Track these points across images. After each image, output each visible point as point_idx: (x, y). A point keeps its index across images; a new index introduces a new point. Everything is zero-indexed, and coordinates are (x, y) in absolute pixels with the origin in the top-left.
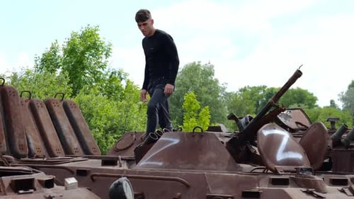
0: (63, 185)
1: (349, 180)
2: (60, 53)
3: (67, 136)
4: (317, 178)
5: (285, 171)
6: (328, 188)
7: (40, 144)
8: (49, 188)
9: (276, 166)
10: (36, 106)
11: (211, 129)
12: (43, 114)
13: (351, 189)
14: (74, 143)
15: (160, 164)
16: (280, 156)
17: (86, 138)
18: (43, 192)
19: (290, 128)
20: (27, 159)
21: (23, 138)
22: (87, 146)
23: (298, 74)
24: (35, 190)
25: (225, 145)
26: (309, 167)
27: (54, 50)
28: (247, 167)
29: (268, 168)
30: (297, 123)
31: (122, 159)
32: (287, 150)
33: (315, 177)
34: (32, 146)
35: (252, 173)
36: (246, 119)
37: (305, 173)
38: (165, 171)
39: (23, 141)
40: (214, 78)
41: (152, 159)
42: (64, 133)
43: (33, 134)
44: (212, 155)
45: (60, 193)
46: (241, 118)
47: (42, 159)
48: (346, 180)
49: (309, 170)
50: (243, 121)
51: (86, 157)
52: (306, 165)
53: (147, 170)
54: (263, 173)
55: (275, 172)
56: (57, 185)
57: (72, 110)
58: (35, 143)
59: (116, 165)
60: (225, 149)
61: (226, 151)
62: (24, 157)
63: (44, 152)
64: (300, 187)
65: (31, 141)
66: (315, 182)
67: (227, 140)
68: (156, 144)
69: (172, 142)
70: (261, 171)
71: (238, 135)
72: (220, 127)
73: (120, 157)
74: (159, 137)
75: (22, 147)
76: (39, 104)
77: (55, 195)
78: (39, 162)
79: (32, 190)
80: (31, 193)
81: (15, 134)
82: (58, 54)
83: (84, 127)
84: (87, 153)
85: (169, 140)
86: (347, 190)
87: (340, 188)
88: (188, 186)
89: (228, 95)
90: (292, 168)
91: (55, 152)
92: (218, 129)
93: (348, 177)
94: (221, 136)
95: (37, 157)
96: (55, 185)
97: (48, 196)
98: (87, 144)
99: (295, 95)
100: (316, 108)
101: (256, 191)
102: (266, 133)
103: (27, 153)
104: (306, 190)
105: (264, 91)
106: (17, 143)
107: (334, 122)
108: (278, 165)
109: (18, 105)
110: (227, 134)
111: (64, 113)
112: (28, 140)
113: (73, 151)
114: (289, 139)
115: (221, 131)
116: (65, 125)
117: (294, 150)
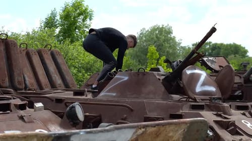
0: (33, 108)
1: (250, 106)
2: (58, 18)
3: (53, 75)
4: (226, 105)
5: (202, 100)
6: (233, 111)
7: (33, 81)
8: (22, 110)
9: (195, 96)
10: (31, 54)
11: (152, 70)
12: (36, 60)
13: (250, 113)
14: (58, 80)
15: (114, 94)
16: (198, 89)
17: (67, 77)
18: (17, 113)
19: (214, 70)
20: (23, 91)
21: (21, 76)
22: (67, 82)
23: (213, 30)
24: (11, 111)
25: (161, 81)
26: (220, 97)
27: (53, 15)
28: (176, 97)
29: (190, 97)
30: (220, 66)
31: (88, 91)
32: (204, 84)
33: (224, 104)
34: (27, 82)
35: (179, 101)
36: (177, 63)
37: (216, 101)
38: (116, 99)
39: (21, 79)
40: (172, 36)
41: (108, 91)
42: (51, 73)
43: (28, 74)
44: (151, 88)
45: (29, 113)
46: (174, 62)
47: (32, 91)
48: (248, 106)
49: (220, 99)
50: (175, 64)
51: (64, 90)
52: (219, 95)
53: (105, 99)
54: (186, 101)
55: (195, 100)
56: (29, 108)
57: (57, 57)
58: (30, 80)
59: (84, 95)
60: (161, 84)
61: (162, 85)
63: (36, 86)
64: (213, 111)
65: (27, 79)
66: (224, 107)
67: (163, 77)
68: (112, 80)
69: (123, 79)
70: (185, 99)
71: (171, 73)
72: (159, 69)
73: (86, 89)
74: (115, 75)
75: (20, 83)
76: (33, 53)
77: (25, 115)
78: (31, 93)
79: (9, 112)
81: (15, 73)
82: (56, 18)
83: (65, 69)
84: (67, 87)
85: (122, 77)
86: (247, 114)
87: (242, 112)
88: (132, 110)
90: (207, 97)
91: (44, 87)
92: (158, 70)
93: (249, 104)
94: (158, 75)
95: (29, 90)
96: (27, 108)
97: (20, 115)
98: (68, 81)
99: (232, 49)
100: (246, 58)
101: (180, 113)
102: (189, 72)
103: (24, 87)
104: (216, 113)
105: (210, 45)
106: (16, 80)
107: (245, 66)
108: (197, 95)
109: (18, 53)
110: (164, 73)
111: (52, 60)
112: (24, 78)
113: (57, 86)
114: (206, 77)
115: (159, 71)
116: (52, 68)
117: (210, 85)
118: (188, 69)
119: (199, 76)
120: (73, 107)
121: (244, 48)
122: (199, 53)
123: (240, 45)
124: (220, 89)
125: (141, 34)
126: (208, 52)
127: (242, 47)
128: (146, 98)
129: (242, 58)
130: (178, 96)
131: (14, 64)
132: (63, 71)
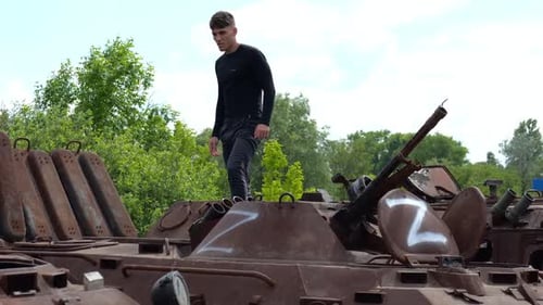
0: (82, 283)
1: (519, 276)
2: (74, 80)
4: (470, 273)
5: (421, 262)
6: (486, 287)
7: (44, 220)
8: (59, 287)
9: (407, 255)
10: (39, 161)
12: (49, 174)
13: (521, 289)
14: (96, 219)
15: (229, 250)
16: (413, 239)
17: (114, 211)
18: (50, 294)
20: (24, 243)
21: (18, 210)
22: (115, 223)
23: (440, 114)
24: (38, 290)
25: (328, 221)
26: (458, 256)
27: (64, 74)
28: (362, 256)
29: (394, 257)
30: (438, 188)
31: (171, 243)
32: (423, 229)
33: (467, 270)
34: (32, 223)
35: (369, 264)
36: (361, 182)
37: (451, 266)
38: (234, 261)
39: (18, 216)
40: (309, 118)
41: (217, 243)
42: (81, 202)
43: (33, 205)
44: (308, 237)
45: (76, 295)
46: (353, 181)
47: (47, 243)
48: (515, 276)
49: (459, 260)
50: (356, 184)
51: (115, 240)
52: (453, 253)
53: (208, 260)
54: (388, 264)
55: (406, 263)
56: (73, 283)
57: (92, 167)
58: (37, 218)
59: (161, 252)
60: (328, 226)
61: (330, 231)
62: (20, 239)
63: (50, 232)
64: (446, 286)
65: (31, 215)
66: (467, 278)
67: (331, 214)
68: (222, 220)
69: (248, 217)
70: (384, 261)
72: (319, 194)
73: (167, 239)
74: (227, 210)
75: (16, 224)
76: (42, 159)
77: (69, 298)
78: (44, 247)
79: (34, 291)
80: (33, 295)
81: (6, 204)
82: (70, 81)
83: (111, 194)
84: (117, 234)
85: (243, 214)
86: (515, 291)
87: (505, 288)
88: (271, 285)
90: (432, 257)
91: (67, 233)
92: (318, 197)
93: (518, 271)
94: (322, 208)
95: (40, 240)
96: (68, 282)
97: (57, 300)
98: (117, 220)
99: (434, 146)
101: (377, 292)
102: (392, 203)
103: (25, 234)
104: (452, 291)
105: (386, 139)
106: (9, 219)
107: (495, 187)
108: (410, 252)
109: (11, 160)
110: (332, 205)
111: (82, 173)
112: (25, 214)
113: (96, 231)
114: (426, 213)
115: (322, 200)
116: (83, 191)
117: (435, 230)
118: (390, 197)
119: (412, 211)
120: (169, 282)
121: (460, 144)
122: (409, 163)
124: (455, 239)
126: (383, 154)
127: (455, 143)
128: (297, 259)
129: (455, 165)
130: (366, 254)
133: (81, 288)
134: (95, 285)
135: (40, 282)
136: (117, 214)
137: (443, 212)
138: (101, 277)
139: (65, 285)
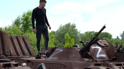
2: (21, 20)
3: (24, 49)
4: (111, 63)
5: (100, 61)
6: (115, 67)
7: (14, 51)
8: (16, 67)
12: (15, 41)
13: (123, 67)
14: (26, 51)
15: (56, 58)
16: (98, 56)
18: (14, 68)
20: (9, 57)
21: (8, 49)
22: (30, 52)
23: (104, 27)
25: (79, 52)
28: (86, 60)
29: (94, 60)
30: (104, 44)
31: (43, 57)
32: (100, 53)
34: (11, 52)
35: (88, 61)
38: (57, 61)
41: (53, 57)
42: (23, 48)
43: (12, 48)
44: (74, 55)
47: (15, 57)
49: (108, 61)
50: (85, 43)
51: (30, 56)
52: (107, 59)
53: (51, 60)
55: (96, 61)
57: (25, 39)
58: (12, 51)
59: (41, 59)
61: (79, 54)
62: (8, 56)
63: (15, 54)
64: (105, 67)
65: (11, 50)
66: (110, 65)
67: (79, 50)
68: (54, 51)
69: (60, 51)
70: (91, 61)
74: (56, 49)
75: (8, 52)
76: (14, 38)
80: (10, 68)
83: (29, 45)
84: (31, 55)
86: (121, 68)
87: (119, 67)
88: (66, 66)
89: (81, 34)
90: (102, 60)
91: (19, 54)
93: (122, 63)
94: (77, 49)
95: (13, 56)
99: (105, 35)
100: (112, 39)
101: (90, 68)
102: (93, 48)
103: (10, 54)
104: (107, 68)
105: (93, 33)
106: (6, 51)
107: (117, 44)
108: (97, 59)
109: (7, 38)
110: (80, 48)
112: (10, 50)
113: (26, 54)
114: (101, 50)
115: (77, 47)
117: (103, 54)
118: (93, 46)
119: (98, 49)
121: (110, 34)
122: (97, 39)
123: (108, 33)
124: (108, 56)
125: (60, 28)
126: (93, 36)
127: (109, 34)
128: (72, 60)
129: (109, 39)
130: (87, 59)
131: (5, 43)
132: (29, 47)
133: (21, 67)
134: (25, 66)
135: (12, 65)
136: (31, 50)
137: (105, 50)
138: (26, 64)
139: (18, 66)
